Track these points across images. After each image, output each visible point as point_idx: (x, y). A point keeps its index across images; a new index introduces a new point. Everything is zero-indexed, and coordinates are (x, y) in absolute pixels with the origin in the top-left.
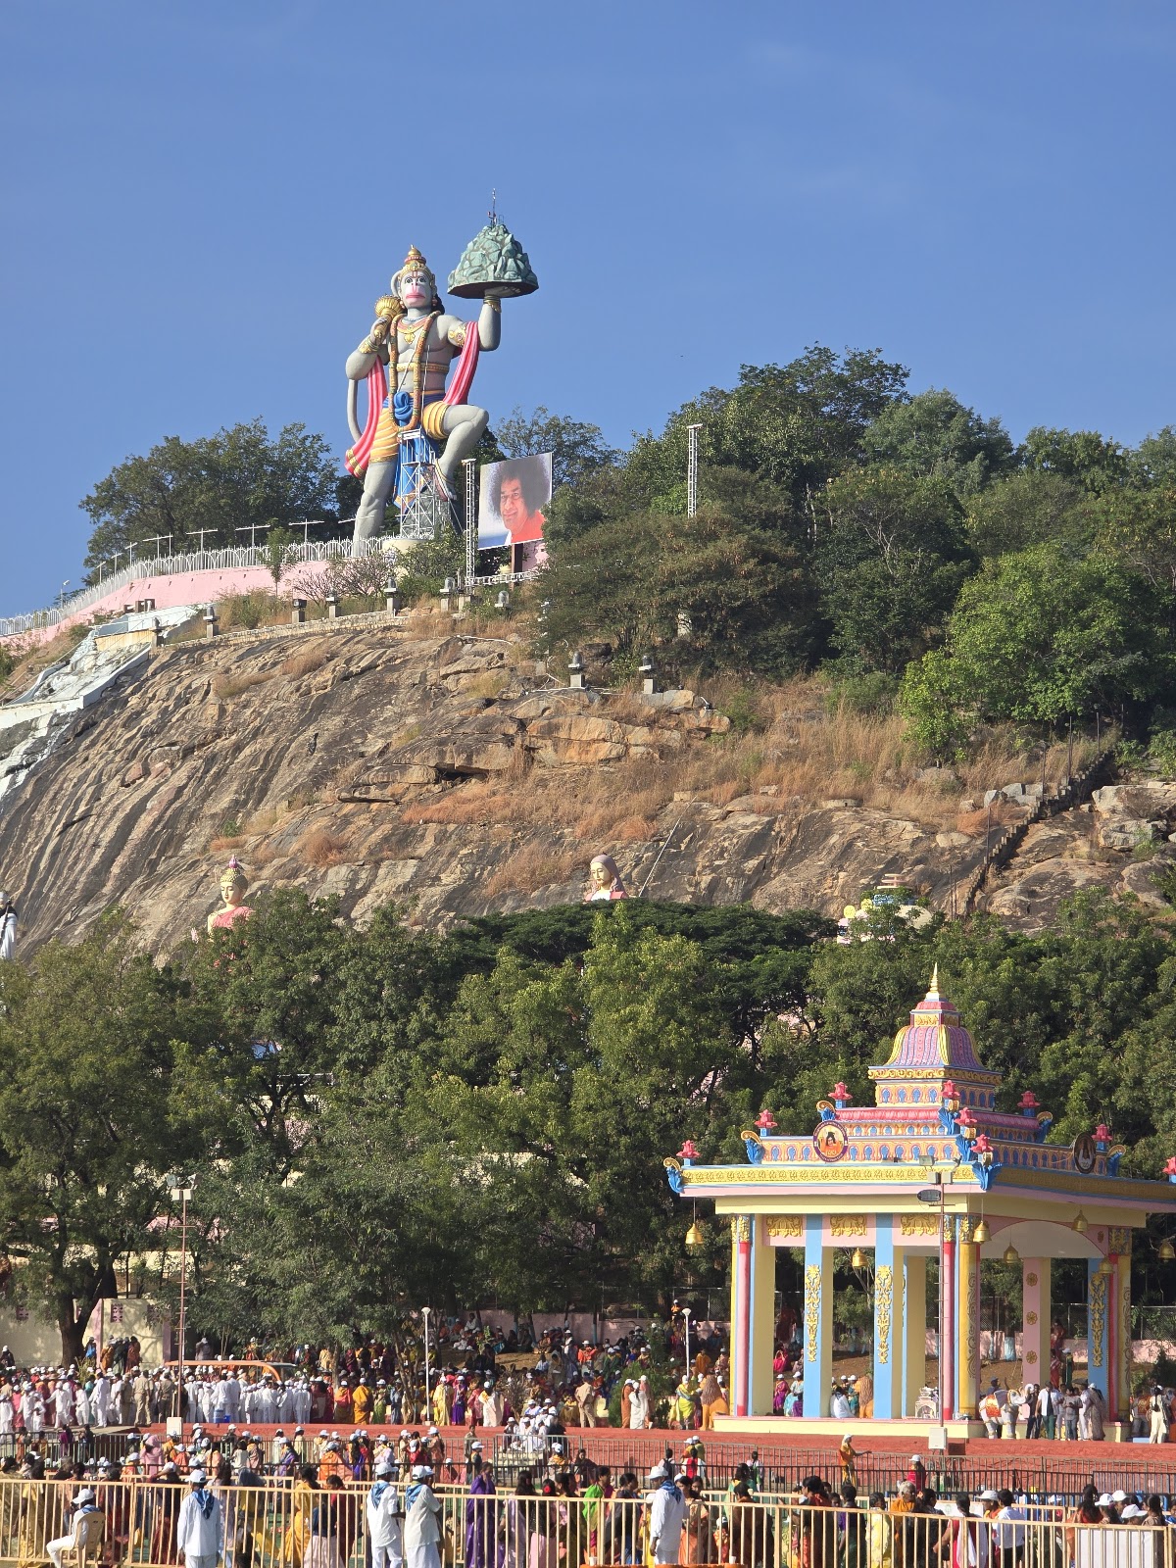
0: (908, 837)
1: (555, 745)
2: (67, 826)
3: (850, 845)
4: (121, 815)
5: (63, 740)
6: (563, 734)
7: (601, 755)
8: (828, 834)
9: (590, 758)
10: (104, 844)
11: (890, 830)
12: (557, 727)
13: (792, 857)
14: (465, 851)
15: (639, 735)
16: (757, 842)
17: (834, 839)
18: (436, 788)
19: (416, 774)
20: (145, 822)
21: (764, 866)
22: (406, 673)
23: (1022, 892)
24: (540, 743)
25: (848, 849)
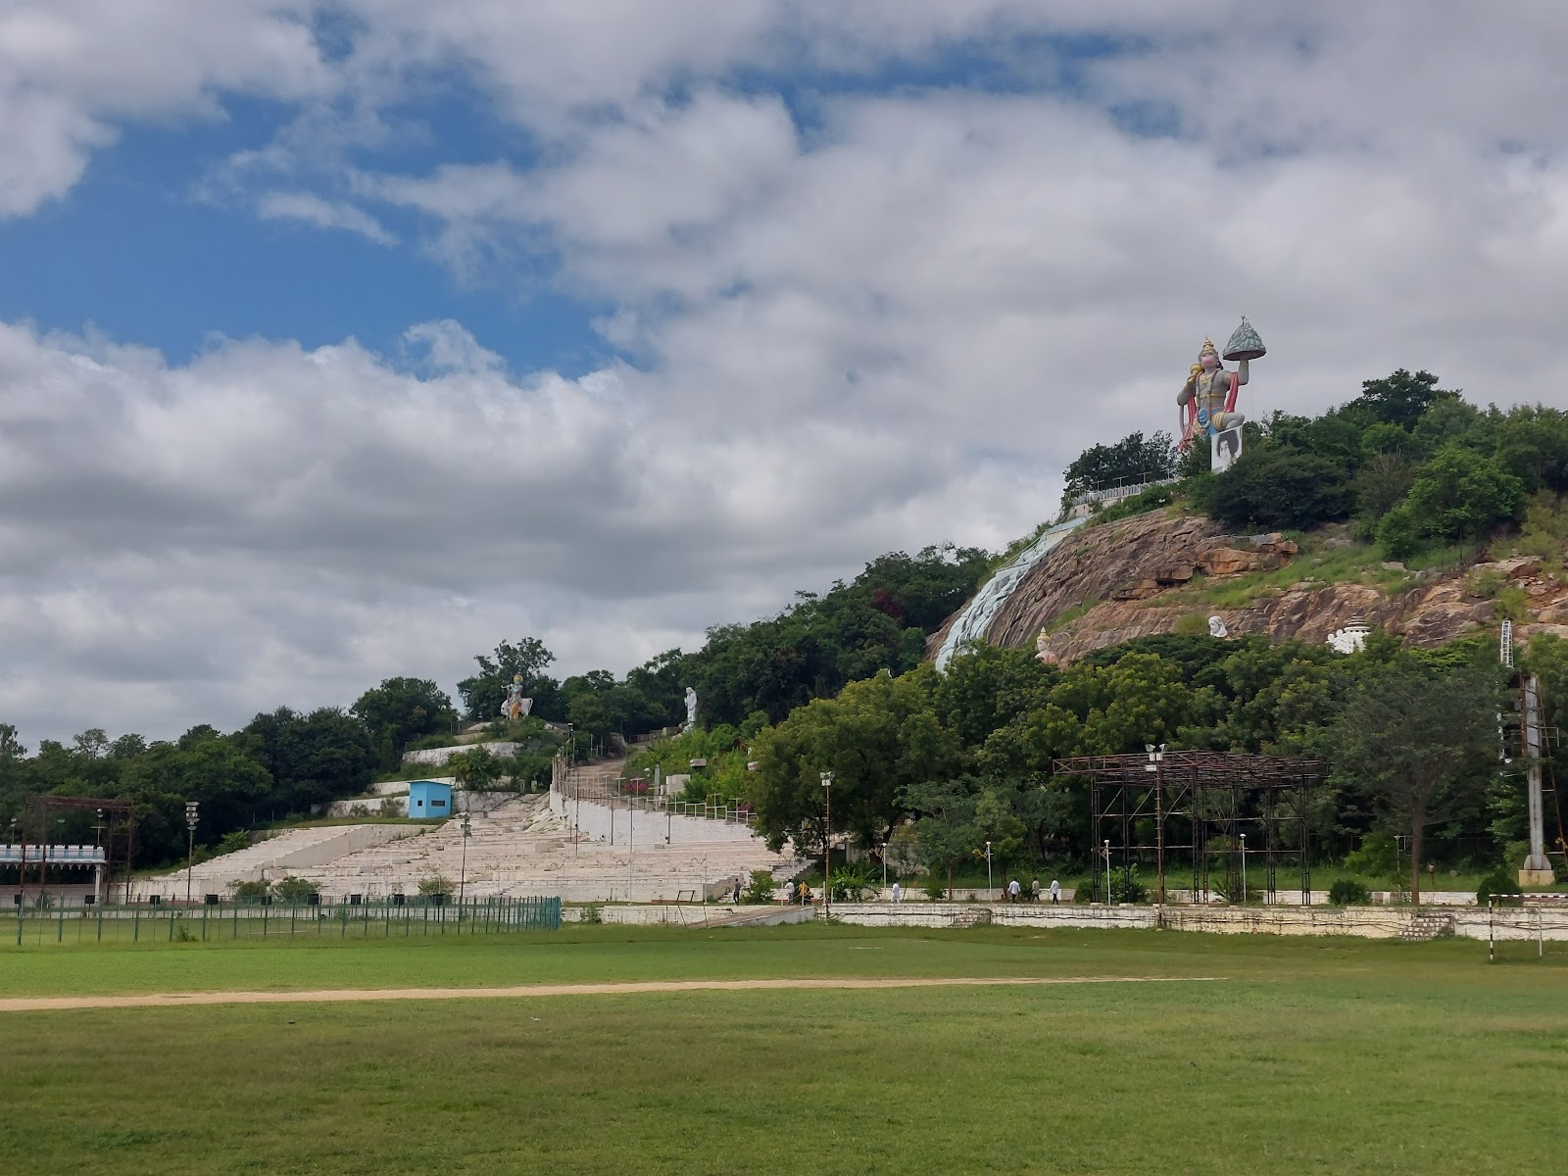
0: (1371, 597)
1: (1212, 565)
2: (1013, 623)
3: (1343, 603)
4: (1032, 615)
5: (1020, 584)
6: (1215, 559)
7: (1235, 569)
8: (1333, 598)
9: (1230, 570)
10: (1024, 629)
11: (1364, 595)
12: (1213, 556)
13: (1316, 612)
14: (1163, 620)
15: (1254, 556)
16: (1300, 606)
17: (1336, 601)
18: (1156, 591)
19: (1147, 583)
20: (1041, 616)
21: (1302, 618)
22: (1157, 537)
23: (1420, 621)
24: (1205, 564)
25: (1341, 605)
